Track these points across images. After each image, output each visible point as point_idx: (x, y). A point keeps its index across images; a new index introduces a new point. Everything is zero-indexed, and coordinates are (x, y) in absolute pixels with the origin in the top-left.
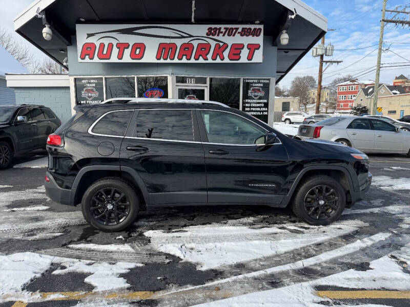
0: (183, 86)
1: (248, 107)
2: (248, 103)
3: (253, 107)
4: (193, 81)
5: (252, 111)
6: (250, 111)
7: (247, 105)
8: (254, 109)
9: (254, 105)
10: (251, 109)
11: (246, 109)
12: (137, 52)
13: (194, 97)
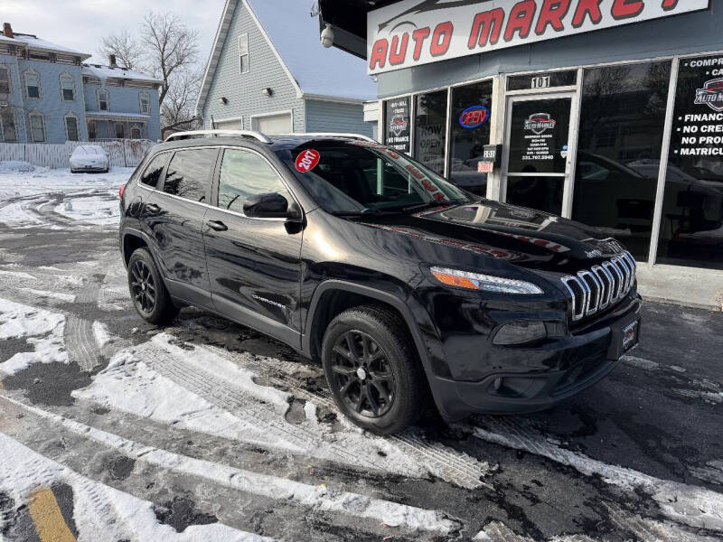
0: (522, 96)
1: (689, 135)
2: (689, 123)
3: (707, 134)
4: (545, 82)
5: (704, 145)
6: (696, 146)
7: (687, 129)
8: (709, 140)
9: (711, 128)
10: (702, 139)
11: (685, 140)
12: (441, 42)
13: (545, 118)
